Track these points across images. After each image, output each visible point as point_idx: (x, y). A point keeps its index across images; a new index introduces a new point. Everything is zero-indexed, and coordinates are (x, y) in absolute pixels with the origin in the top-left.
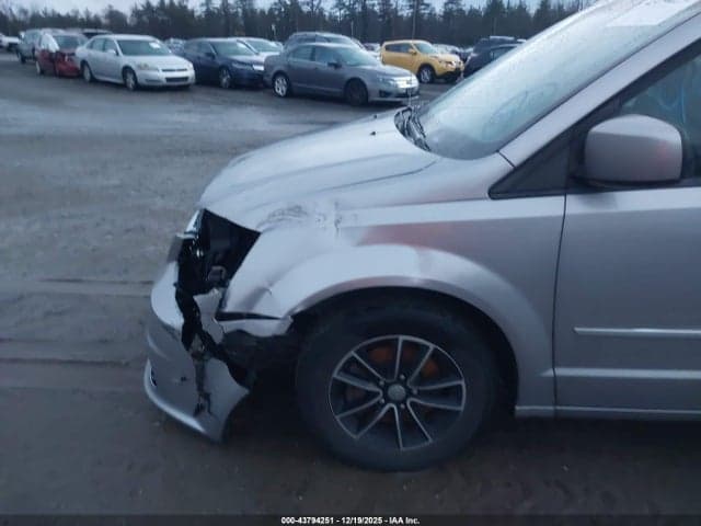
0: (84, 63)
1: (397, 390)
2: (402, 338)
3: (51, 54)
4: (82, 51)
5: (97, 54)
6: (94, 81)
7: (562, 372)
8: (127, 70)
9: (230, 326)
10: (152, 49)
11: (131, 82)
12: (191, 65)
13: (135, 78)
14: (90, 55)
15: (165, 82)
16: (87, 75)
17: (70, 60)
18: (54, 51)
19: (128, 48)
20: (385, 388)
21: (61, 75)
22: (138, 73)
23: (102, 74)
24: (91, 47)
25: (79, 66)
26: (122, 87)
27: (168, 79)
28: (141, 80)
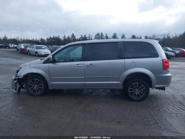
0: (28, 51)
1: (36, 86)
2: (35, 79)
3: (22, 49)
4: (28, 49)
5: (31, 49)
6: (30, 55)
7: (52, 83)
8: (36, 52)
9: (17, 77)
10: (42, 48)
11: (37, 55)
12: (50, 51)
13: (38, 54)
14: (30, 49)
15: (44, 55)
16: (29, 53)
17: (26, 50)
18: (23, 48)
19: (37, 48)
20: (35, 85)
21: (24, 53)
22: (38, 53)
23: (31, 53)
24: (30, 48)
25: (27, 51)
26: (35, 56)
27: (45, 54)
28: (39, 54)
